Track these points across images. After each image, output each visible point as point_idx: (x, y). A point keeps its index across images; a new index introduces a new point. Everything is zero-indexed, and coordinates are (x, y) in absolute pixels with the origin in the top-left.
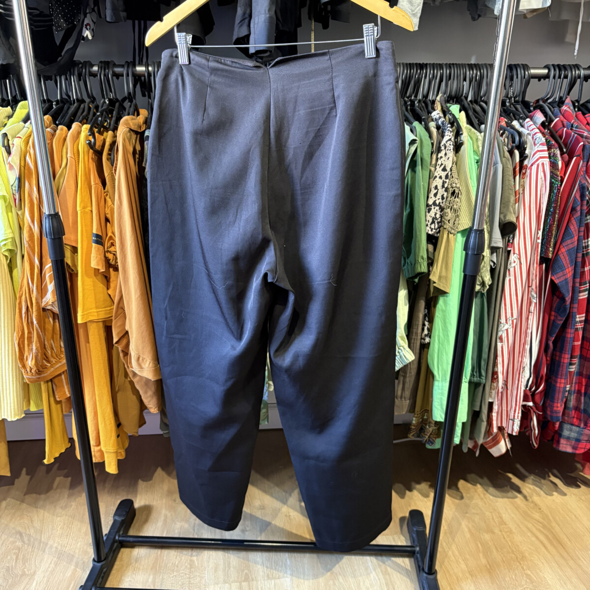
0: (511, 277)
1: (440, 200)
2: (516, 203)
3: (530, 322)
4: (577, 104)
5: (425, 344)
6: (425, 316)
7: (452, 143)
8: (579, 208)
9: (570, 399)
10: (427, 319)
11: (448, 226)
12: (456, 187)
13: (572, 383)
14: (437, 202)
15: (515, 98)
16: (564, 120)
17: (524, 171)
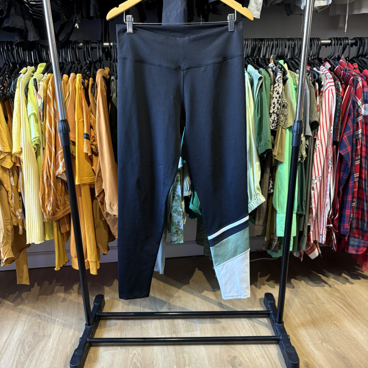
0: (317, 153)
1: (277, 110)
2: (318, 112)
3: (329, 178)
4: (348, 59)
5: (271, 193)
6: (270, 177)
7: (281, 79)
8: (352, 114)
9: (353, 223)
10: (271, 179)
11: (282, 124)
12: (285, 102)
13: (354, 213)
14: (275, 111)
15: (314, 56)
16: (341, 67)
17: (321, 94)
